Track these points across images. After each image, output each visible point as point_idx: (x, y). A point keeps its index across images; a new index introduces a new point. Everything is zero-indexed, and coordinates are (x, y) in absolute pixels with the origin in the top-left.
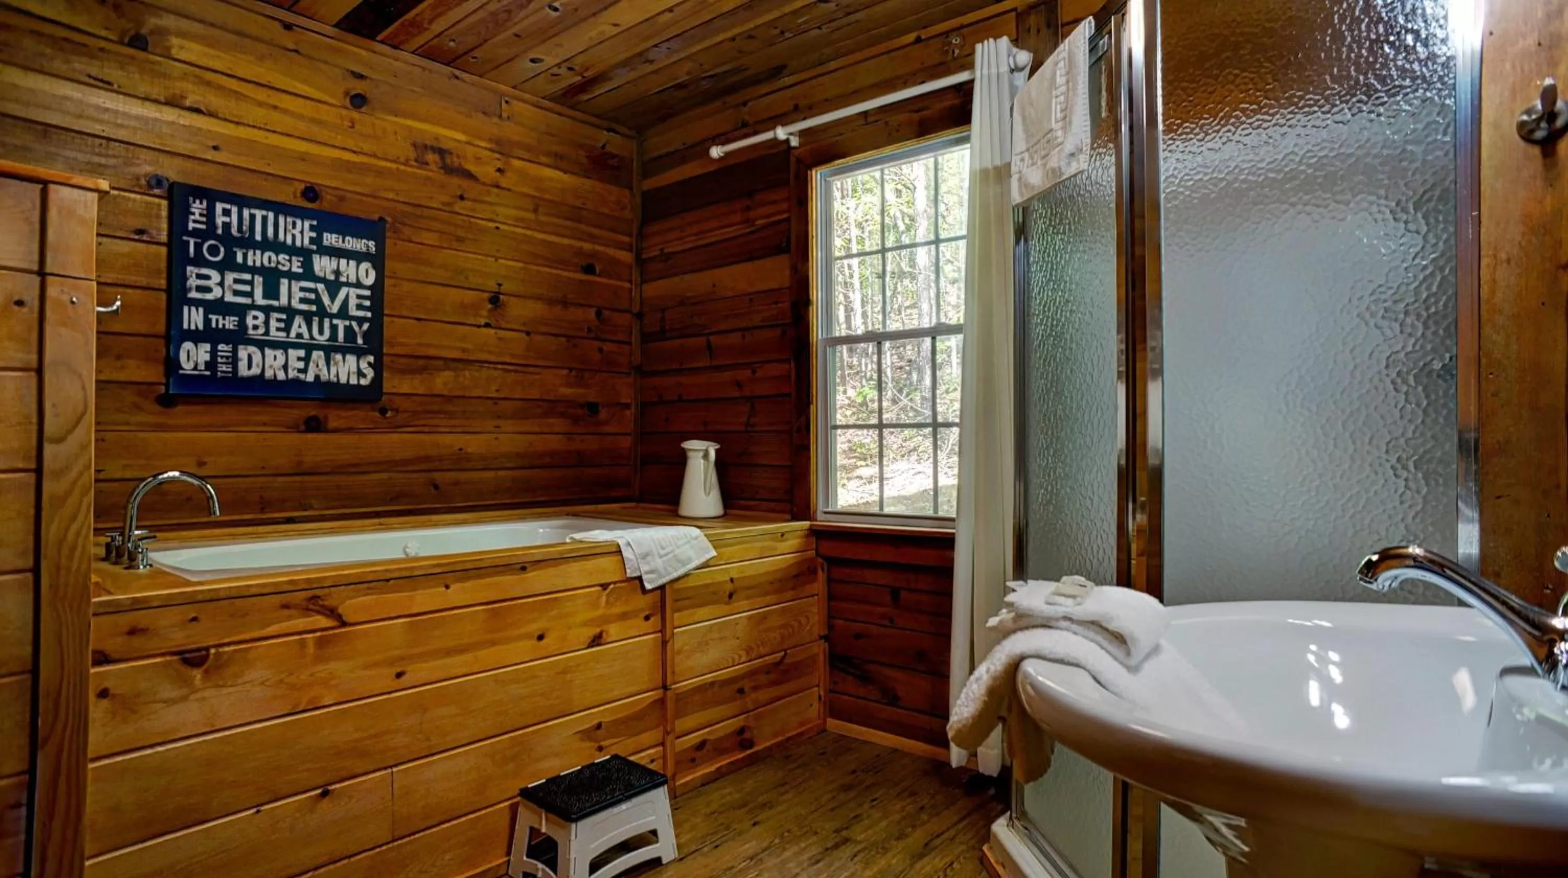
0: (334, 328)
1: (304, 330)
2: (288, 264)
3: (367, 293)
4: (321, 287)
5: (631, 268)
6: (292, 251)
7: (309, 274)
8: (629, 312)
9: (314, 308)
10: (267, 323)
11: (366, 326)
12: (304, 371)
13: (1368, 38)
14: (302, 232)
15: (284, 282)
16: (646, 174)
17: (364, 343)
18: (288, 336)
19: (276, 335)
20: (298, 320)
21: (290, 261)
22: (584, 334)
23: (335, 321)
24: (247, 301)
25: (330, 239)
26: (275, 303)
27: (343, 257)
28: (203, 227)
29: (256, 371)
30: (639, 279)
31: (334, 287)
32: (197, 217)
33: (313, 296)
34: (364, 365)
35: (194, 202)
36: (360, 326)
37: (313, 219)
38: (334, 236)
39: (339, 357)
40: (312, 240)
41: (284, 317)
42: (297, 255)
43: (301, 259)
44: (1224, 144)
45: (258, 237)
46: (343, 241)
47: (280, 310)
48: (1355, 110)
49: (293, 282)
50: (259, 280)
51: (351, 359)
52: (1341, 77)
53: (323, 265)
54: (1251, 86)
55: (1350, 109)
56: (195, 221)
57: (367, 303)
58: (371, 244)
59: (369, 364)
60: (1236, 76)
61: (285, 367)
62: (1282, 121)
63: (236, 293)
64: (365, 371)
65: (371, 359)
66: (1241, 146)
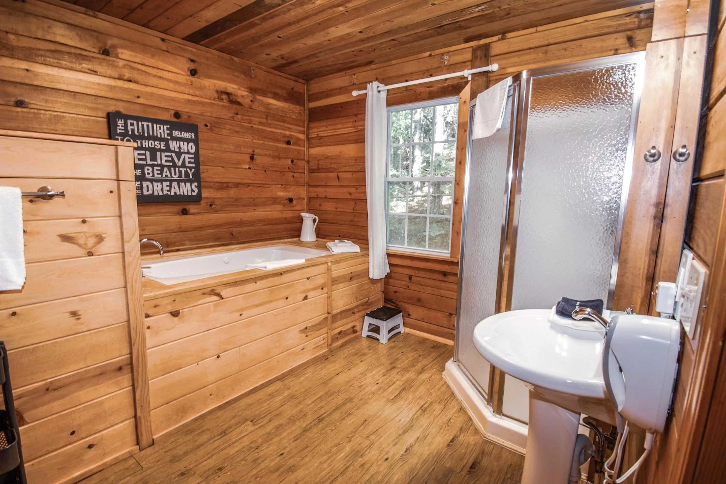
0: (180, 172)
1: (168, 173)
2: (159, 145)
3: (193, 156)
4: (173, 155)
5: (304, 141)
6: (160, 140)
7: (168, 149)
8: (304, 160)
9: (171, 164)
10: (153, 171)
11: (193, 170)
12: (170, 191)
13: (606, 82)
14: (164, 131)
15: (158, 153)
16: (310, 101)
17: (193, 178)
18: (162, 177)
19: (157, 176)
20: (166, 169)
21: (160, 144)
22: (287, 170)
23: (180, 169)
24: (144, 162)
25: (176, 133)
26: (156, 163)
27: (182, 141)
28: (124, 131)
29: (150, 192)
30: (308, 146)
31: (179, 154)
32: (120, 127)
33: (170, 159)
34: (193, 187)
35: (119, 121)
36: (191, 171)
37: (168, 125)
38: (177, 132)
39: (183, 184)
40: (168, 135)
41: (159, 168)
42: (163, 142)
43: (164, 143)
44: (552, 115)
45: (146, 135)
46: (181, 134)
47: (157, 165)
48: (599, 108)
49: (162, 153)
50: (148, 153)
51: (188, 185)
52: (595, 95)
53: (174, 145)
54: (564, 94)
55: (597, 107)
56: (120, 129)
57: (193, 160)
58: (193, 134)
59: (195, 186)
60: (559, 90)
61: (162, 190)
62: (573, 109)
63: (139, 159)
64: (194, 189)
65: (196, 184)
66: (557, 116)
